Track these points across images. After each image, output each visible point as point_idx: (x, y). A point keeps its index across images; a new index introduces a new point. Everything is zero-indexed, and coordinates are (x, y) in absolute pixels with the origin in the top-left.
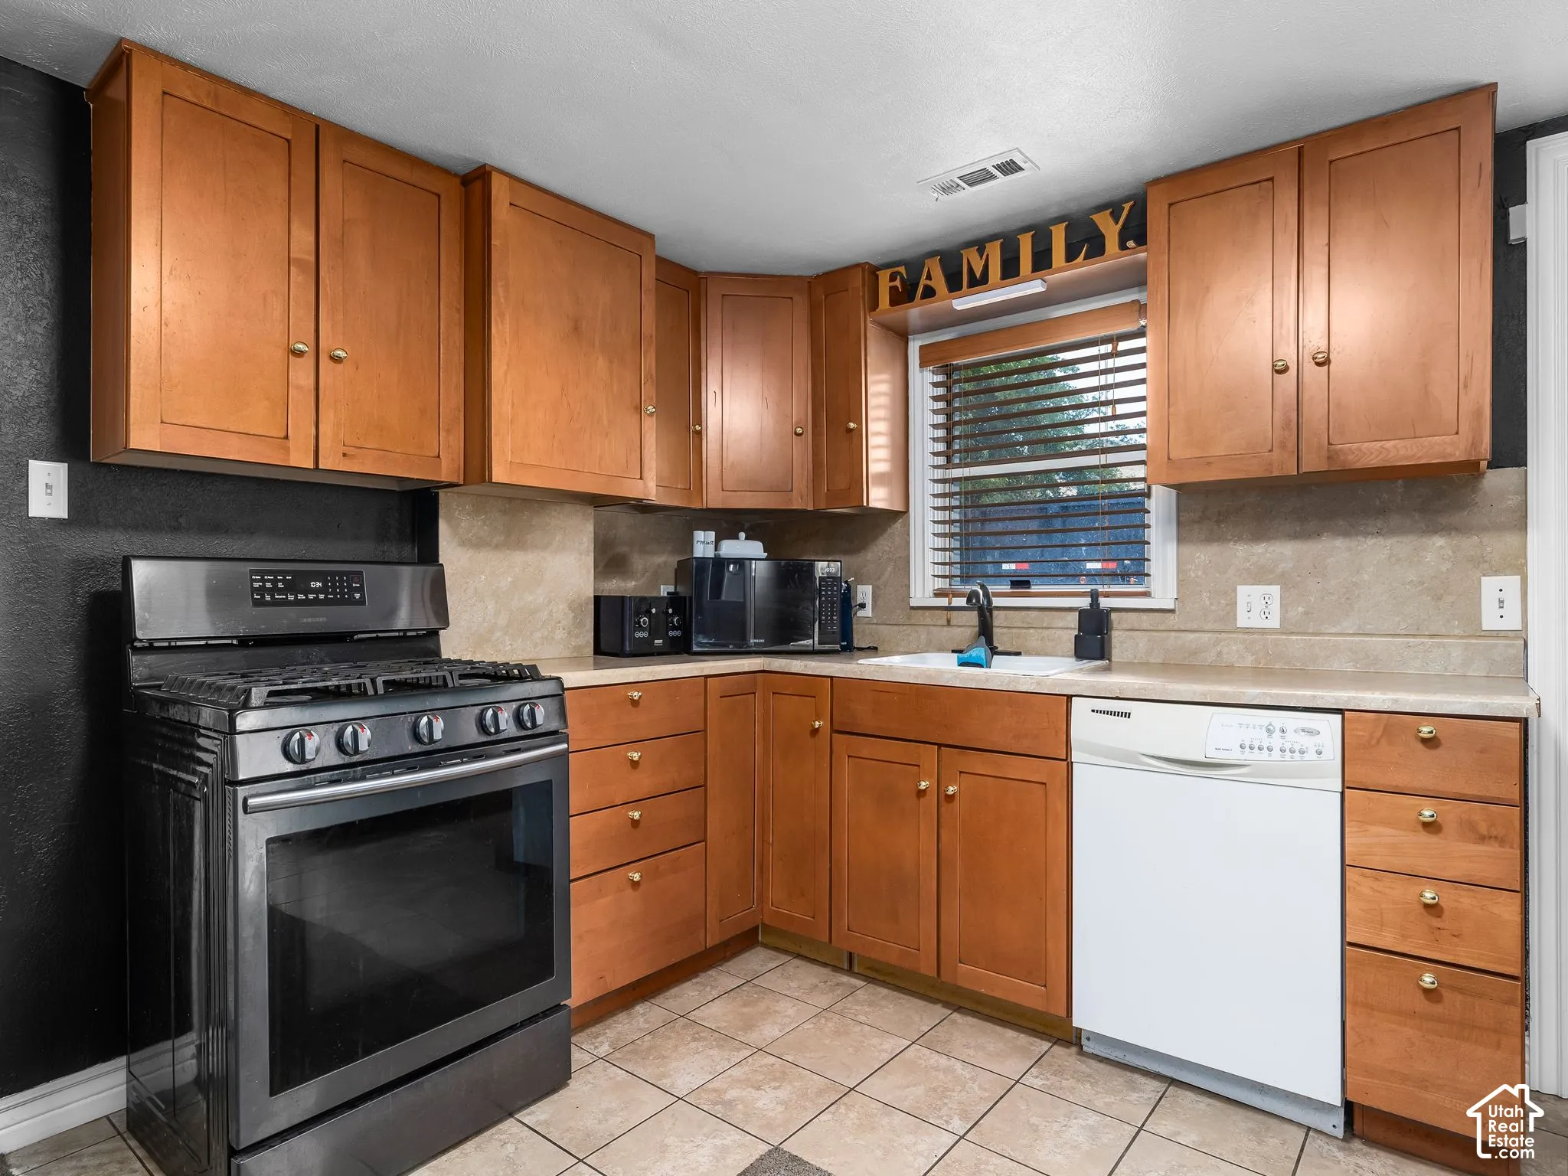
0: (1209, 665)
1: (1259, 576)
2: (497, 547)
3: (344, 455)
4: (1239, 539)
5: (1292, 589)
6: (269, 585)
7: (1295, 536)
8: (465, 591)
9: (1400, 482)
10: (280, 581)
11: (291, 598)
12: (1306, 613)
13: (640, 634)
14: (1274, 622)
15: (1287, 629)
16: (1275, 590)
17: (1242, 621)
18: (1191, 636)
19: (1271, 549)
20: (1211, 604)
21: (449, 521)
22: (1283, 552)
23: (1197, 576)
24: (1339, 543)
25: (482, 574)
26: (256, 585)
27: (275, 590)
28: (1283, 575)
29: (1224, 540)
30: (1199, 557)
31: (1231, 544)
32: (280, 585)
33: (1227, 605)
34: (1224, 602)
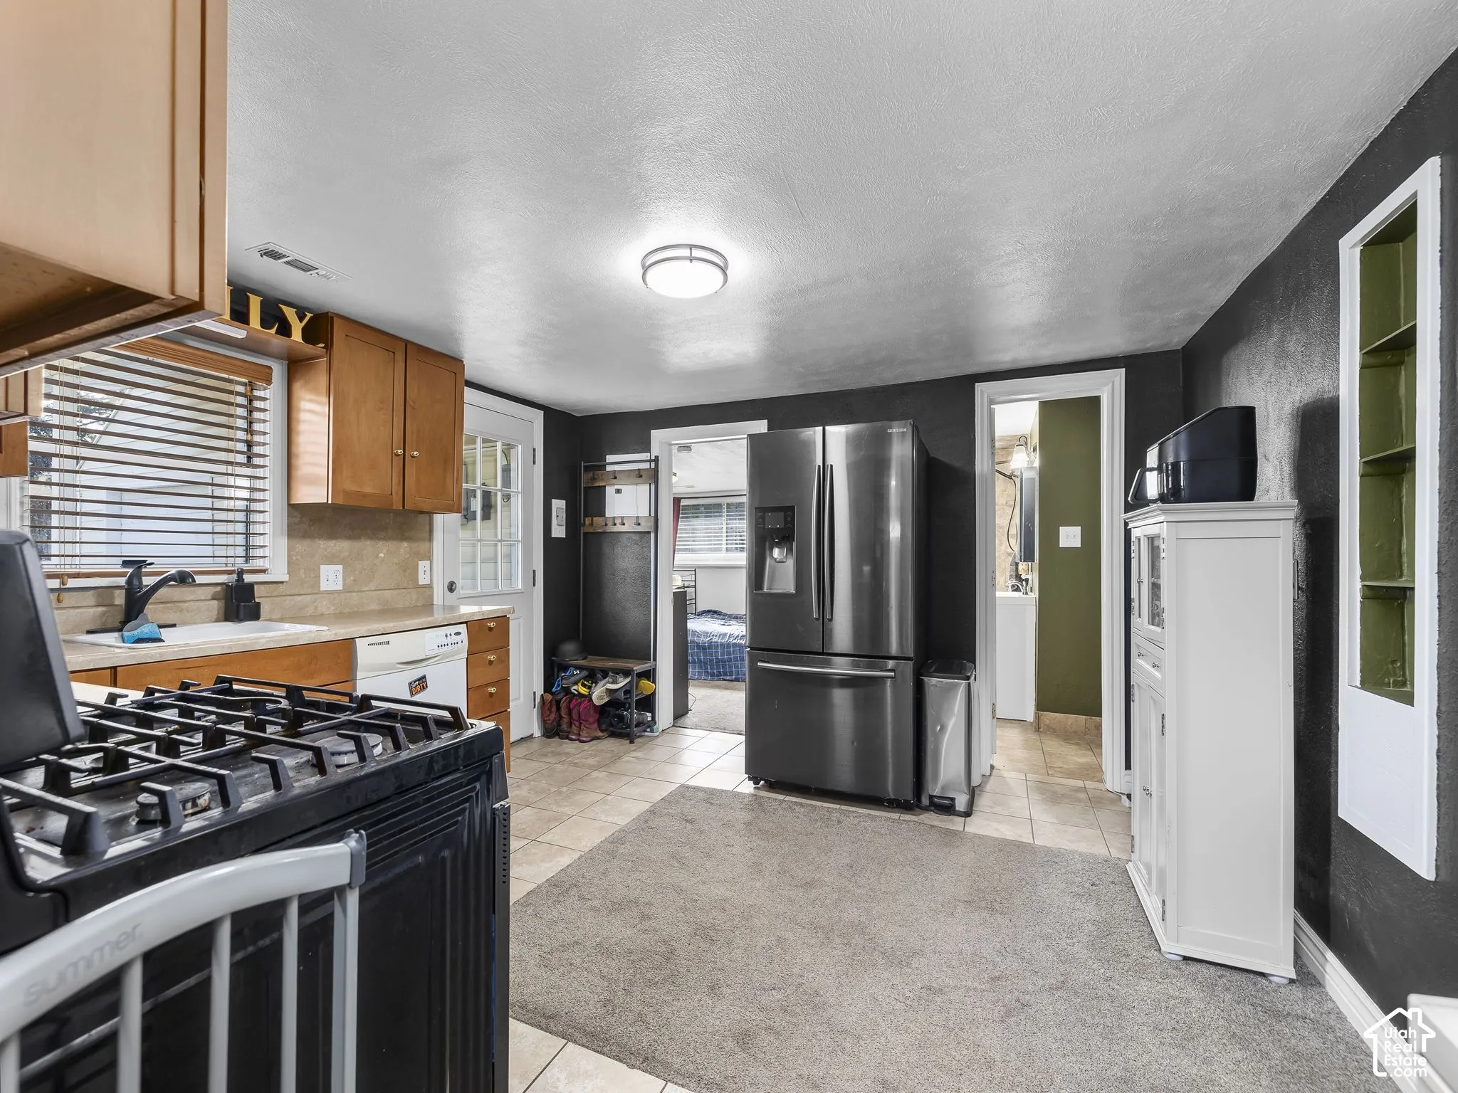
0: (310, 616)
1: (331, 560)
4: (321, 537)
5: (348, 567)
7: (350, 538)
9: (392, 514)
12: (354, 580)
14: (340, 587)
15: (347, 590)
16: (340, 567)
17: (324, 587)
18: (300, 598)
19: (337, 544)
20: (305, 577)
22: (342, 546)
23: (298, 559)
24: (368, 542)
28: (343, 559)
29: (313, 537)
30: (298, 547)
31: (317, 540)
33: (315, 577)
34: (313, 576)
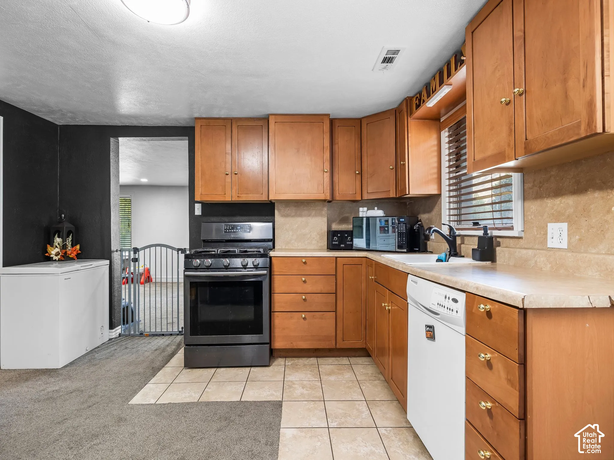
1: (557, 219)
2: (293, 216)
3: (238, 196)
4: (549, 196)
5: (573, 225)
6: (228, 228)
7: (575, 192)
8: (283, 229)
10: (230, 227)
11: (233, 231)
12: (580, 240)
13: (349, 243)
14: (565, 245)
15: (571, 249)
16: (565, 226)
17: (550, 245)
19: (563, 201)
20: (537, 234)
21: (278, 210)
22: (567, 203)
23: (531, 219)
25: (288, 224)
26: (225, 228)
27: (229, 229)
28: (568, 217)
29: (542, 198)
31: (545, 200)
32: (230, 228)
33: (544, 234)
34: (542, 233)
